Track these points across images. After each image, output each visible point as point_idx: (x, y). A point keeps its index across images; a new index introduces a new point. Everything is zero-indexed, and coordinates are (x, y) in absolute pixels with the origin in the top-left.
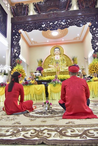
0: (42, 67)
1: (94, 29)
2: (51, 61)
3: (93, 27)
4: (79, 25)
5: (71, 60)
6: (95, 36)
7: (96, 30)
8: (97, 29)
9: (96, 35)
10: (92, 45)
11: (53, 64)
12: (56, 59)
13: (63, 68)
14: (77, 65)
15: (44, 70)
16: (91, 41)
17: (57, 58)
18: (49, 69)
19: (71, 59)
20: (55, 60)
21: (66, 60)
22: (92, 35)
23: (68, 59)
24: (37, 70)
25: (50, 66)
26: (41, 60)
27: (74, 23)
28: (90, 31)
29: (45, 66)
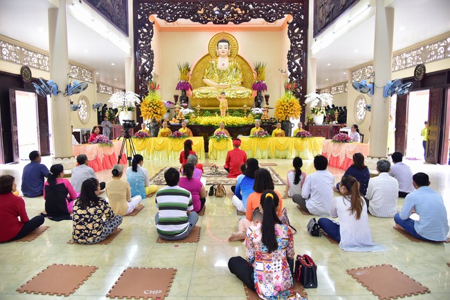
0: (189, 82)
1: (296, 30)
2: (210, 69)
3: (295, 25)
4: (270, 18)
5: (254, 71)
6: (296, 46)
7: (299, 32)
8: (302, 31)
9: (297, 43)
10: (288, 63)
11: (212, 77)
12: (219, 66)
13: (233, 90)
14: (264, 82)
15: (194, 91)
16: (288, 55)
17: (223, 65)
18: (204, 90)
19: (253, 68)
20: (218, 70)
21: (242, 70)
22: (292, 42)
23: (245, 67)
24: (177, 88)
25: (206, 81)
26: (187, 66)
27: (261, 13)
28: (289, 33)
29: (194, 79)
